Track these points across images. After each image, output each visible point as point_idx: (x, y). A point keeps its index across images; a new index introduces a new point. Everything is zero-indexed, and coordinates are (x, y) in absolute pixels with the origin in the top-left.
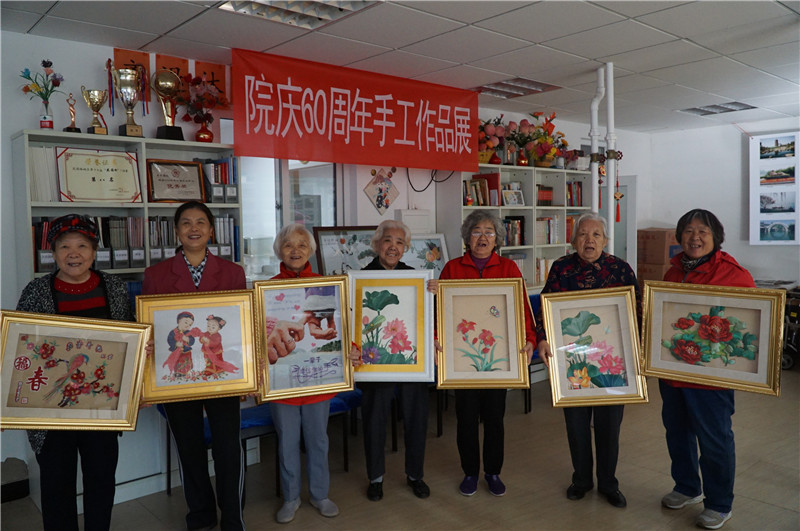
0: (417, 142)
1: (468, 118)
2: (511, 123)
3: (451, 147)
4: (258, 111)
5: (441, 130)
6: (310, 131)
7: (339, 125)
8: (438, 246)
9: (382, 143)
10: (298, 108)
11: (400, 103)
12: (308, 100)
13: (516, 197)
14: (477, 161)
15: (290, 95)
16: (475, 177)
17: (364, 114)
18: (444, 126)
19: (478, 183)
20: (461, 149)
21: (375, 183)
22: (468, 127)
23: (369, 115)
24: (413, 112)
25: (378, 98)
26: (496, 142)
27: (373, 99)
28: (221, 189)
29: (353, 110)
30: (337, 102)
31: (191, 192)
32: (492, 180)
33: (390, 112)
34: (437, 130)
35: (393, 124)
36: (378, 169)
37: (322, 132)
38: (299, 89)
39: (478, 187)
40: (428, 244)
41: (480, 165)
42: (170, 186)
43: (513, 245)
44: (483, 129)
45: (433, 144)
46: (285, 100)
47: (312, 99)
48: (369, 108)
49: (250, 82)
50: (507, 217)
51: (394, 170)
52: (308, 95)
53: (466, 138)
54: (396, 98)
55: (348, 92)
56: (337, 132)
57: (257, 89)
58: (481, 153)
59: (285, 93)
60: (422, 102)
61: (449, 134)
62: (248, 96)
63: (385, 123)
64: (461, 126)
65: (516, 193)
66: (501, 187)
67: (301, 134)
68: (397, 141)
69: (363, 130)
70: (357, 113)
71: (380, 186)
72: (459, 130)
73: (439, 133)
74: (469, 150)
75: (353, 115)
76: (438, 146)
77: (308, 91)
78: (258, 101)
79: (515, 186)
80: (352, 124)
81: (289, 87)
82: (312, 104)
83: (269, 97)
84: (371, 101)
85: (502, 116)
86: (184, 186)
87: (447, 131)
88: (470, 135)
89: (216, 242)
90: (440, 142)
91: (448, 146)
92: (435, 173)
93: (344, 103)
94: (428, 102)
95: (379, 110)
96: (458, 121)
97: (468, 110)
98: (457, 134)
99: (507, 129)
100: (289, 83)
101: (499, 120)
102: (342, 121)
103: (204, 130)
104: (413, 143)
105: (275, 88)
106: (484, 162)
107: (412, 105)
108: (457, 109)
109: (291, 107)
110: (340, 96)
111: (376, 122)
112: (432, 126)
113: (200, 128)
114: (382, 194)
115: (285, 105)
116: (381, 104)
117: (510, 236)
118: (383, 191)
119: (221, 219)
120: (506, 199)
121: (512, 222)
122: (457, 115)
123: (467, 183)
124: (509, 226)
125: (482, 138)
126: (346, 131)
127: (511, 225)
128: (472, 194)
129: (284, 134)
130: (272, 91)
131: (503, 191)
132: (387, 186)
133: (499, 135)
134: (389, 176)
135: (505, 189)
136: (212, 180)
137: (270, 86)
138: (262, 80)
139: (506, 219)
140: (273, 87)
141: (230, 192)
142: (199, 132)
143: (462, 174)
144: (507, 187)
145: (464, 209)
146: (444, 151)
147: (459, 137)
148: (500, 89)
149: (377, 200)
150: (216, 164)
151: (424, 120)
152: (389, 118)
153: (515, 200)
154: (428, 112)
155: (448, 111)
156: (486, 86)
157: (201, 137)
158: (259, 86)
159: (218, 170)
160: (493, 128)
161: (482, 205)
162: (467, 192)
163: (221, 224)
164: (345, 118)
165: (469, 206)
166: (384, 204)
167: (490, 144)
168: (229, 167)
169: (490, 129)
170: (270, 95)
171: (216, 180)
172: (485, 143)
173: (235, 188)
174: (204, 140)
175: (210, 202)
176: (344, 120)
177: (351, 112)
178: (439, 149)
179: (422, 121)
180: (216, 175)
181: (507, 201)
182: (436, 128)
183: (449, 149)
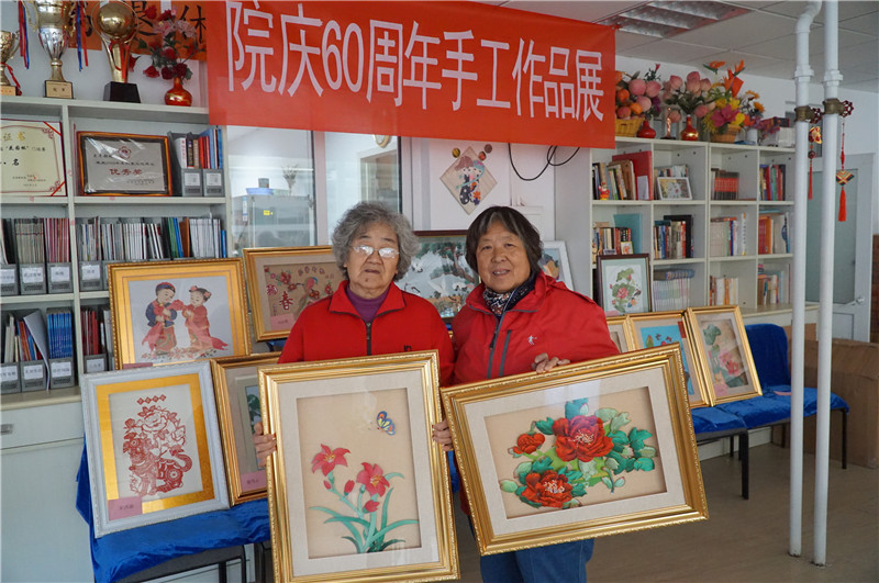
0: (514, 104)
1: (598, 67)
2: (672, 77)
3: (570, 110)
4: (248, 56)
5: (553, 85)
6: (336, 86)
7: (385, 79)
8: (555, 259)
9: (456, 106)
10: (316, 51)
11: (485, 43)
12: (332, 39)
13: (678, 187)
14: (613, 134)
15: (303, 33)
16: (616, 159)
17: (426, 60)
18: (559, 79)
19: (619, 166)
20: (587, 114)
21: (459, 167)
22: (599, 80)
23: (434, 62)
24: (507, 59)
25: (448, 36)
26: (647, 105)
27: (442, 38)
28: (198, 175)
29: (407, 54)
30: (380, 42)
31: (151, 181)
32: (640, 162)
33: (470, 57)
34: (547, 84)
35: (473, 76)
36: (463, 146)
37: (355, 88)
38: (317, 23)
39: (619, 173)
41: (617, 139)
42: (114, 172)
43: (673, 257)
44: (626, 86)
45: (540, 107)
46: (294, 38)
47: (339, 37)
48: (434, 51)
49: (234, 11)
50: (665, 217)
51: (489, 149)
52: (332, 32)
53: (594, 97)
54: (479, 36)
55: (399, 27)
56: (381, 88)
57: (246, 22)
58: (622, 122)
59: (294, 30)
60: (522, 42)
61: (567, 92)
62: (232, 32)
63: (460, 75)
64: (586, 79)
65: (678, 181)
66: (654, 173)
67: (319, 90)
68: (480, 102)
69: (425, 84)
70: (415, 59)
71: (466, 172)
72: (583, 85)
73: (551, 91)
74: (600, 116)
75: (407, 62)
76: (549, 109)
77: (333, 25)
78: (247, 40)
79: (678, 171)
80: (407, 75)
81: (300, 19)
82: (340, 45)
83: (266, 34)
84: (437, 41)
85: (658, 67)
86: (137, 172)
87: (564, 86)
88: (601, 93)
89: (192, 255)
90: (552, 103)
91: (565, 110)
92: (553, 149)
93: (392, 44)
94: (532, 43)
95: (450, 55)
96: (583, 72)
97: (598, 55)
98: (580, 91)
99: (667, 87)
100: (301, 12)
101: (653, 73)
102: (390, 71)
103: (178, 89)
104: (507, 105)
105: (277, 21)
106: (628, 135)
107: (506, 46)
108: (580, 53)
109: (304, 49)
110: (386, 34)
111: (446, 73)
112: (539, 79)
113: (171, 87)
114: (470, 184)
115: (294, 47)
116: (453, 45)
117: (670, 245)
118: (471, 180)
119: (200, 221)
120: (663, 189)
121: (672, 223)
122: (580, 62)
123: (602, 166)
124: (667, 230)
125: (622, 99)
126: (395, 86)
127: (670, 228)
128: (609, 183)
129: (292, 91)
130: (271, 26)
131: (659, 178)
132: (477, 172)
133: (653, 95)
134: (480, 157)
135: (662, 175)
136: (183, 162)
137: (269, 17)
138: (255, 9)
139: (662, 219)
140: (273, 20)
141: (212, 180)
142: (170, 92)
143: (591, 155)
144: (665, 173)
145: (594, 206)
146: (557, 116)
147: (582, 95)
148: (650, 20)
149: (462, 193)
150: (190, 138)
151: (525, 69)
152: (467, 66)
153: (677, 191)
154: (531, 57)
155: (565, 56)
156: (624, 15)
157: (172, 98)
158: (249, 17)
159: (192, 148)
160: (643, 85)
161: (625, 199)
162: (600, 180)
163: (200, 228)
164: (395, 66)
165: (604, 201)
166: (473, 199)
167: (637, 108)
168: (211, 143)
169: (638, 87)
170: (268, 32)
171: (190, 162)
172: (629, 106)
173: (220, 175)
174: (175, 103)
175: (181, 195)
176: (392, 70)
177: (404, 57)
178: (550, 113)
179: (522, 72)
180: (190, 154)
181: (664, 193)
182: (546, 83)
183: (566, 114)
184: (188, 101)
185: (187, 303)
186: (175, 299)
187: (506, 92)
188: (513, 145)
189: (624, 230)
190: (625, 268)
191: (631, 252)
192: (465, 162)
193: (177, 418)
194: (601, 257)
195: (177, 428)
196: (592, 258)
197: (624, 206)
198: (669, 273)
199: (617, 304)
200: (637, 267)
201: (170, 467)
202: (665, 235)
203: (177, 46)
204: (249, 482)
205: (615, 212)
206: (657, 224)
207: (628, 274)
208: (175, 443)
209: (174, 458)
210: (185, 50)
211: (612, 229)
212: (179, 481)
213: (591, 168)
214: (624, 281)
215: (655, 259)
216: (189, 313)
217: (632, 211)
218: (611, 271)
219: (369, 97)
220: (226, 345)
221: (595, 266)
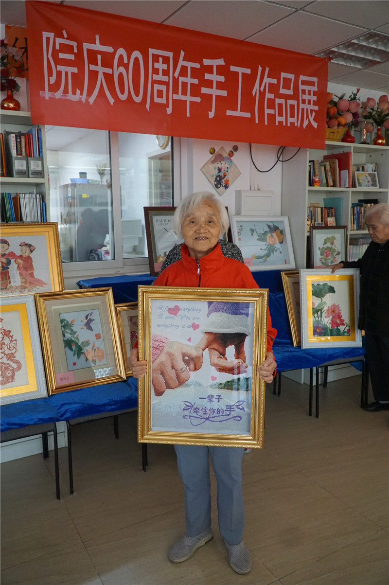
0: (253, 114)
1: (315, 89)
2: (369, 99)
3: (294, 120)
4: (59, 73)
5: (282, 101)
6: (123, 97)
7: (160, 94)
8: (281, 228)
9: (211, 115)
10: (109, 71)
11: (233, 68)
12: (121, 62)
13: (369, 178)
14: (324, 139)
15: (99, 57)
16: (326, 158)
17: (189, 80)
18: (286, 97)
19: (328, 163)
20: (306, 123)
21: (213, 162)
22: (315, 98)
23: (196, 81)
24: (249, 80)
25: (206, 62)
26: (349, 118)
27: (201, 63)
28: (24, 162)
29: (176, 75)
30: (156, 65)
32: (343, 160)
33: (222, 79)
34: (278, 101)
35: (224, 93)
36: (218, 145)
37: (138, 100)
38: (110, 49)
39: (328, 168)
40: (269, 226)
41: (327, 142)
44: (335, 104)
45: (272, 117)
46: (93, 60)
47: (126, 61)
48: (195, 73)
49: (48, 39)
50: (360, 201)
51: (236, 148)
52: (121, 57)
53: (312, 111)
54: (228, 63)
55: (170, 55)
56: (157, 100)
57: (57, 47)
58: (331, 130)
59: (92, 54)
60: (260, 69)
61: (292, 106)
62: (47, 56)
63: (214, 92)
64: (306, 97)
65: (370, 174)
66: (352, 168)
67: (112, 101)
68: (229, 113)
69: (189, 98)
70: (181, 79)
71: (219, 165)
72: (304, 102)
73: (280, 105)
74: (315, 125)
75: (176, 81)
76: (278, 119)
77: (121, 51)
78: (58, 62)
79: (370, 168)
80: (175, 91)
81: (97, 47)
82: (126, 67)
83: (71, 57)
84: (198, 66)
85: (358, 90)
87: (290, 102)
88: (316, 108)
89: (21, 220)
90: (281, 115)
91: (290, 120)
92: (282, 149)
93: (165, 67)
94: (267, 69)
95: (207, 76)
96: (304, 92)
97: (315, 79)
98: (302, 106)
99: (365, 106)
100: (98, 42)
101: (355, 95)
102: (163, 88)
103: (10, 99)
104: (248, 115)
105: (80, 48)
106: (335, 140)
107: (248, 71)
108: (302, 78)
109: (101, 70)
110: (161, 59)
111: (204, 90)
112: (272, 96)
113: (5, 97)
114: (222, 174)
115: (92, 67)
116: (209, 69)
118: (222, 171)
119: (27, 195)
120: (358, 180)
121: (364, 205)
122: (302, 84)
123: (316, 162)
124: (360, 210)
125: (332, 113)
126: (167, 99)
127: (363, 208)
128: (320, 175)
129: (92, 100)
130: (76, 51)
131: (356, 172)
132: (227, 165)
133: (354, 111)
134: (229, 155)
135: (358, 170)
136: (14, 152)
137: (75, 44)
138: (63, 37)
139: (357, 202)
140: (77, 46)
141: (34, 165)
142: (4, 100)
143: (308, 153)
144: (361, 168)
145: (309, 191)
146: (284, 124)
147: (303, 109)
148: (353, 54)
149: (216, 180)
150: (19, 136)
151: (262, 89)
152: (220, 86)
153: (368, 182)
154: (267, 80)
155: (291, 79)
156: (335, 49)
157: (6, 105)
158: (60, 44)
159: (20, 142)
160: (347, 103)
161: (331, 186)
162: (314, 172)
163: (27, 200)
164: (167, 84)
165: (316, 188)
166: (224, 185)
167: (342, 120)
168: (34, 139)
169: (343, 105)
170: (73, 55)
171: (19, 153)
172: (336, 118)
173: (40, 162)
174: (8, 108)
175: (12, 176)
176: (165, 86)
177: (174, 77)
178: (279, 122)
179: (260, 90)
180: (19, 146)
181: (359, 183)
182: (276, 99)
183: (291, 123)
184: (17, 107)
185: (18, 254)
186: (10, 250)
187: (248, 105)
188: (253, 145)
189: (331, 209)
190: (330, 236)
191: (334, 224)
192: (219, 158)
193: (11, 334)
194: (313, 227)
195: (11, 341)
196: (307, 228)
197: (330, 192)
198: (361, 241)
199: (323, 261)
200: (338, 235)
201: (6, 368)
202: (359, 213)
203: (9, 66)
204: (61, 379)
205: (324, 196)
206: (354, 206)
207: (332, 240)
208: (10, 352)
209: (9, 362)
210: (15, 70)
211: (322, 208)
212: (13, 377)
213: (308, 164)
214: (329, 245)
215: (351, 230)
216: (20, 261)
217: (336, 196)
218: (320, 238)
219: (148, 106)
220: (46, 284)
221: (308, 234)
